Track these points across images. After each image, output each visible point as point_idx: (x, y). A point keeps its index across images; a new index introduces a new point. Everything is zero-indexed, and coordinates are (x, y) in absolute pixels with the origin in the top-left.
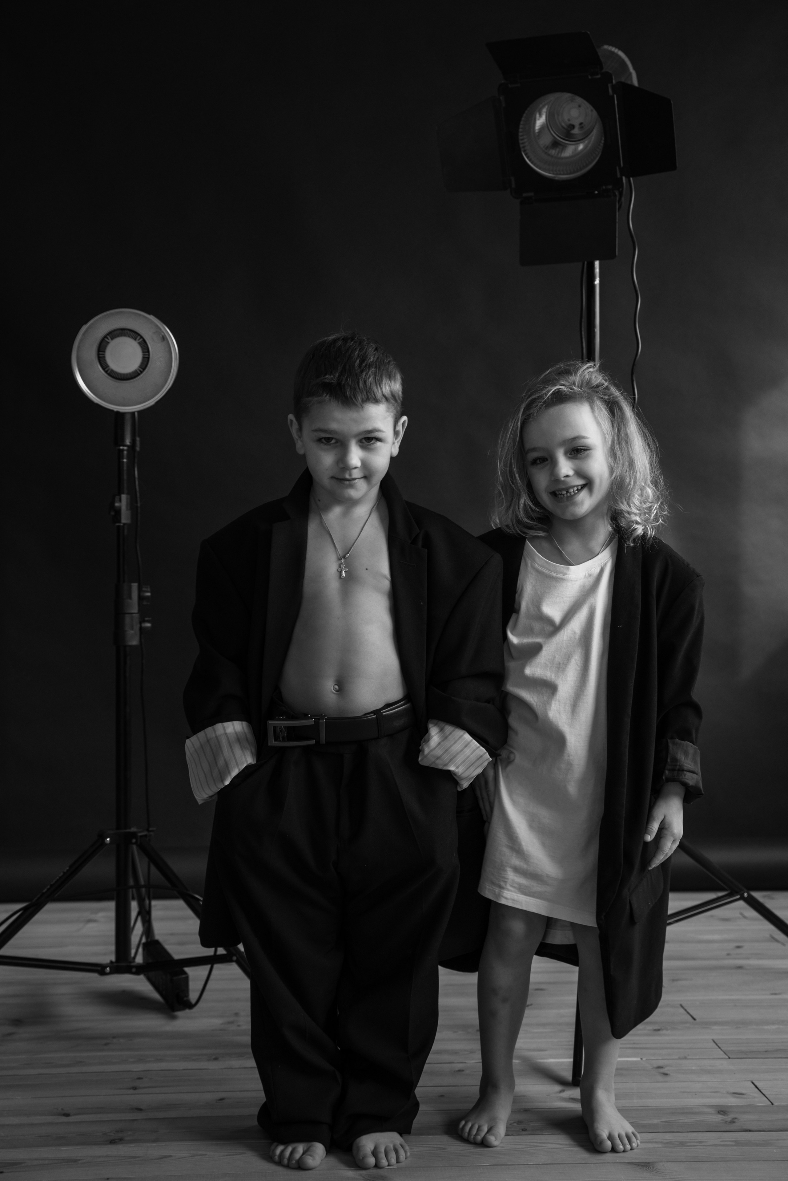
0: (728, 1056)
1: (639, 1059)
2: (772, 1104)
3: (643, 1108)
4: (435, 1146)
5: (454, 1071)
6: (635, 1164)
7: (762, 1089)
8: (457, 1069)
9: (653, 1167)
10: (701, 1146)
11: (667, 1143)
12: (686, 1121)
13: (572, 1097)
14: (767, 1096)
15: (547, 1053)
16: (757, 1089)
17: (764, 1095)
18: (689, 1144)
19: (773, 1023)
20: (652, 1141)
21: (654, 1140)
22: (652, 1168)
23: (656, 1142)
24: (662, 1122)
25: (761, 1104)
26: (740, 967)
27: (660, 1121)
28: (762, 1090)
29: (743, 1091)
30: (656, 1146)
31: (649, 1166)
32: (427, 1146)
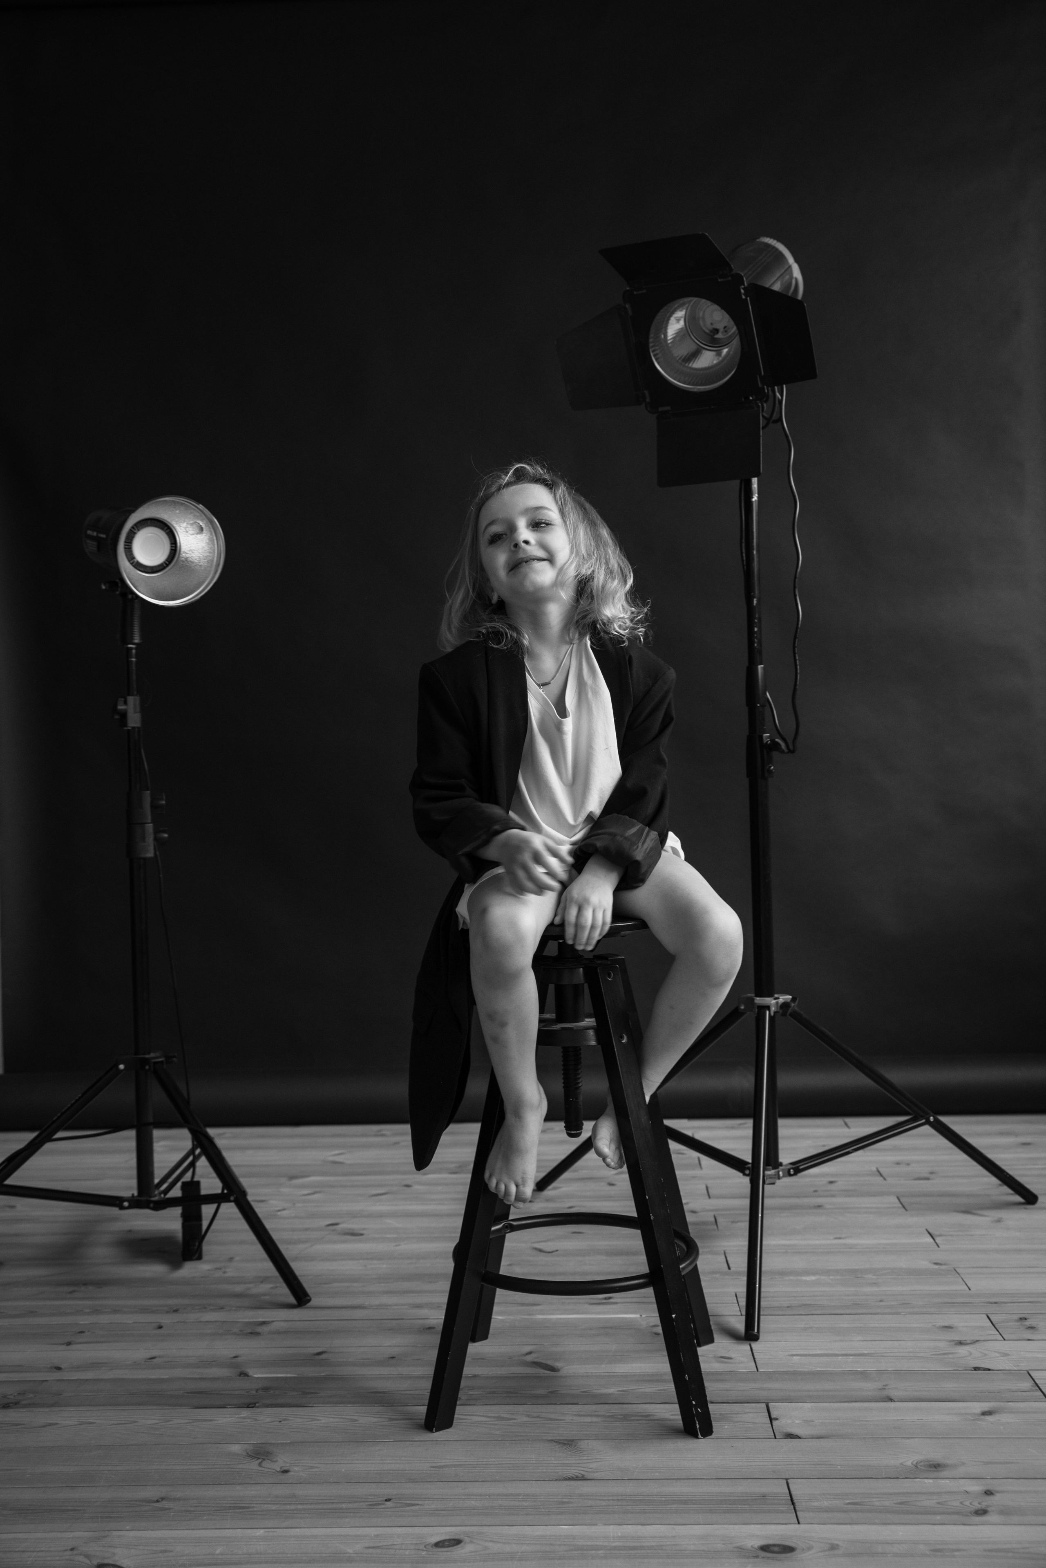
0: (741, 1314)
1: (638, 1316)
2: (757, 1371)
3: (606, 1374)
4: (348, 1417)
5: (424, 1329)
6: (556, 1442)
7: (757, 1352)
8: (428, 1327)
9: (575, 1446)
10: (646, 1420)
11: (610, 1416)
12: (647, 1390)
13: (535, 1360)
14: (757, 1360)
15: (539, 1307)
16: (750, 1352)
17: (754, 1359)
18: (633, 1418)
19: (814, 1273)
20: (593, 1414)
21: (596, 1413)
22: (573, 1447)
23: (597, 1416)
24: (618, 1391)
25: (744, 1371)
26: (820, 1206)
27: (618, 1389)
28: (755, 1354)
29: (733, 1356)
30: (595, 1419)
31: (571, 1444)
32: (339, 1417)
